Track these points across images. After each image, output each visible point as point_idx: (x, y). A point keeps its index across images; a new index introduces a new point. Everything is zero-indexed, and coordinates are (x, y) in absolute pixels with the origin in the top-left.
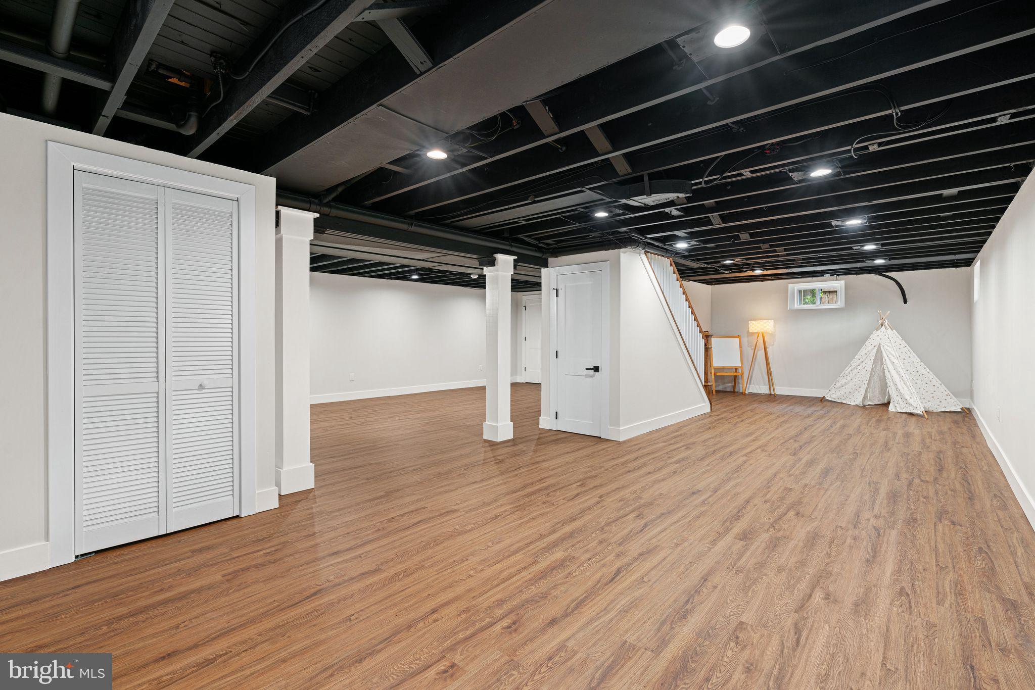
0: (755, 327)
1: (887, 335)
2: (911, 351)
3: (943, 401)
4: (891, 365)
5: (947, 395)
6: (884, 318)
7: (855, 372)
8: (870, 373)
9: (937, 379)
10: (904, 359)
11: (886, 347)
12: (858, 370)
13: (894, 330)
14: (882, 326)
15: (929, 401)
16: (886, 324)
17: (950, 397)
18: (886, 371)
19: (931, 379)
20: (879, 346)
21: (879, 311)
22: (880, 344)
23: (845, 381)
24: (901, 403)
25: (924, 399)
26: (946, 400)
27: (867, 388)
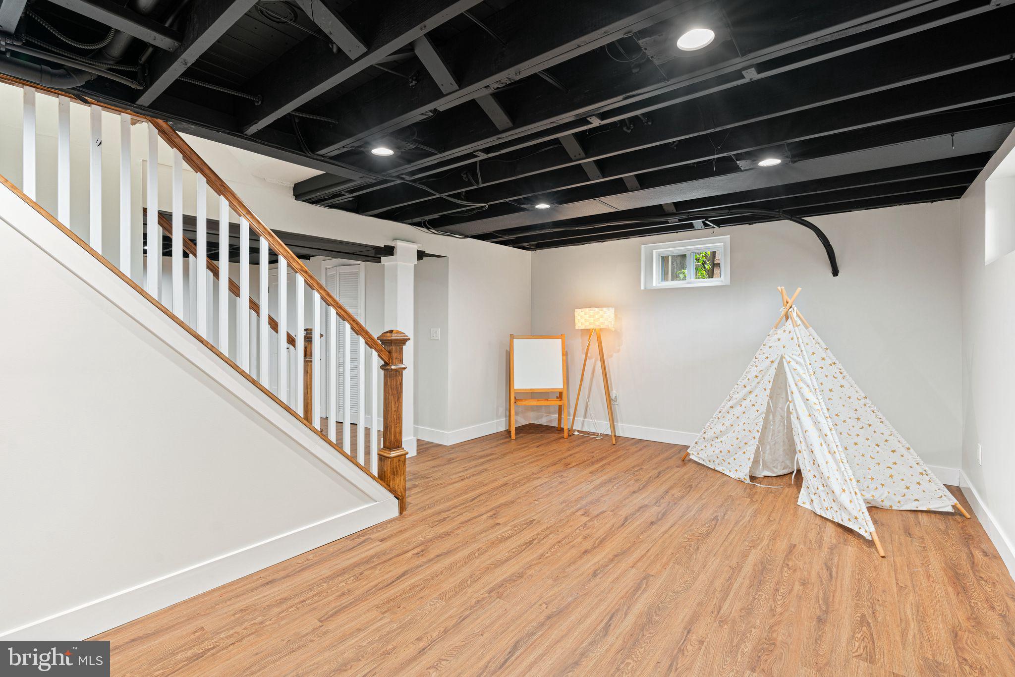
0: (584, 319)
1: (795, 338)
2: (845, 373)
3: (914, 487)
4: (802, 404)
5: (921, 474)
6: (790, 302)
7: (738, 410)
8: (763, 416)
9: (899, 436)
10: (831, 390)
11: (793, 363)
12: (742, 409)
13: (811, 328)
14: (787, 318)
15: (883, 485)
16: (794, 315)
17: (927, 478)
18: (793, 418)
19: (886, 437)
20: (781, 363)
21: (779, 288)
22: (782, 357)
23: (720, 427)
24: (823, 496)
25: (872, 479)
26: (919, 483)
27: (758, 448)
